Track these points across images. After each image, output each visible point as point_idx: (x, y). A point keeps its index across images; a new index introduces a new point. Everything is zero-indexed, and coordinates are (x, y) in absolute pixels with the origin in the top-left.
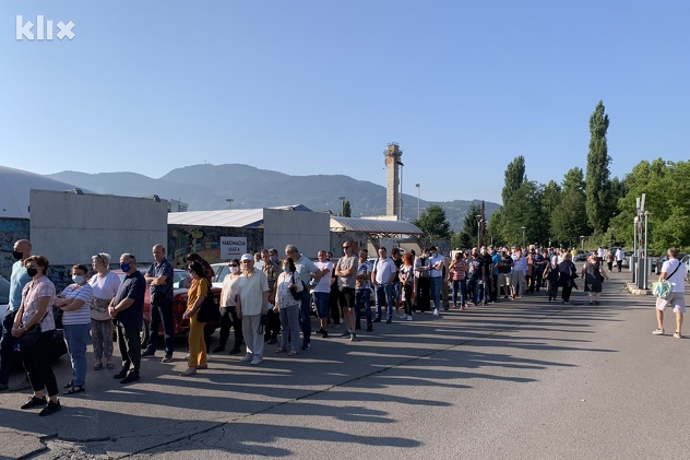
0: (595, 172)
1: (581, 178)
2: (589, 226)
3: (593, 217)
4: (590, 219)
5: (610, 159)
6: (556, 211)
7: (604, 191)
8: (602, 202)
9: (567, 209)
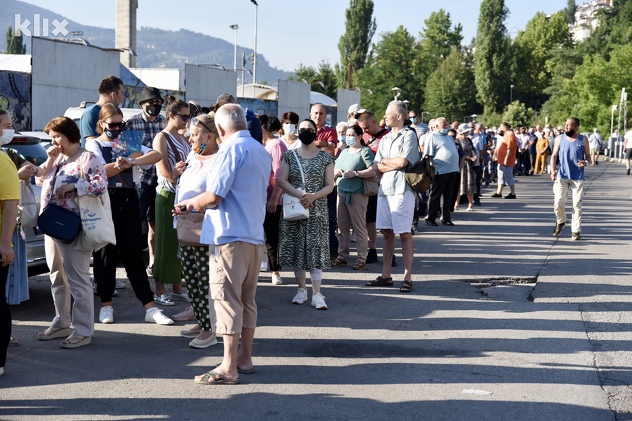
0: (489, 28)
1: (447, 27)
2: (478, 101)
3: (484, 89)
4: (481, 92)
5: (508, 11)
6: (434, 77)
7: (499, 56)
8: (495, 69)
9: (450, 77)
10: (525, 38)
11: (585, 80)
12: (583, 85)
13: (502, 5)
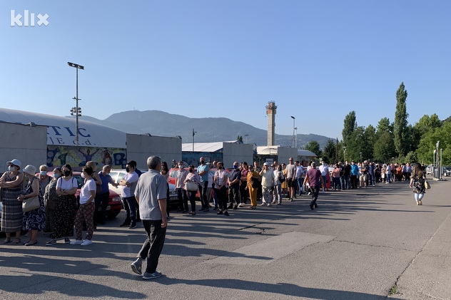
0: (399, 122)
1: (388, 124)
2: (396, 152)
3: (398, 147)
5: (408, 114)
6: (377, 143)
7: (405, 133)
8: (403, 139)
9: (383, 143)
10: (419, 126)
11: (430, 139)
12: (429, 142)
13: (405, 112)
